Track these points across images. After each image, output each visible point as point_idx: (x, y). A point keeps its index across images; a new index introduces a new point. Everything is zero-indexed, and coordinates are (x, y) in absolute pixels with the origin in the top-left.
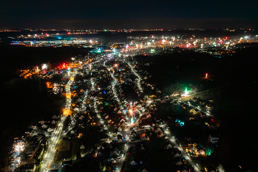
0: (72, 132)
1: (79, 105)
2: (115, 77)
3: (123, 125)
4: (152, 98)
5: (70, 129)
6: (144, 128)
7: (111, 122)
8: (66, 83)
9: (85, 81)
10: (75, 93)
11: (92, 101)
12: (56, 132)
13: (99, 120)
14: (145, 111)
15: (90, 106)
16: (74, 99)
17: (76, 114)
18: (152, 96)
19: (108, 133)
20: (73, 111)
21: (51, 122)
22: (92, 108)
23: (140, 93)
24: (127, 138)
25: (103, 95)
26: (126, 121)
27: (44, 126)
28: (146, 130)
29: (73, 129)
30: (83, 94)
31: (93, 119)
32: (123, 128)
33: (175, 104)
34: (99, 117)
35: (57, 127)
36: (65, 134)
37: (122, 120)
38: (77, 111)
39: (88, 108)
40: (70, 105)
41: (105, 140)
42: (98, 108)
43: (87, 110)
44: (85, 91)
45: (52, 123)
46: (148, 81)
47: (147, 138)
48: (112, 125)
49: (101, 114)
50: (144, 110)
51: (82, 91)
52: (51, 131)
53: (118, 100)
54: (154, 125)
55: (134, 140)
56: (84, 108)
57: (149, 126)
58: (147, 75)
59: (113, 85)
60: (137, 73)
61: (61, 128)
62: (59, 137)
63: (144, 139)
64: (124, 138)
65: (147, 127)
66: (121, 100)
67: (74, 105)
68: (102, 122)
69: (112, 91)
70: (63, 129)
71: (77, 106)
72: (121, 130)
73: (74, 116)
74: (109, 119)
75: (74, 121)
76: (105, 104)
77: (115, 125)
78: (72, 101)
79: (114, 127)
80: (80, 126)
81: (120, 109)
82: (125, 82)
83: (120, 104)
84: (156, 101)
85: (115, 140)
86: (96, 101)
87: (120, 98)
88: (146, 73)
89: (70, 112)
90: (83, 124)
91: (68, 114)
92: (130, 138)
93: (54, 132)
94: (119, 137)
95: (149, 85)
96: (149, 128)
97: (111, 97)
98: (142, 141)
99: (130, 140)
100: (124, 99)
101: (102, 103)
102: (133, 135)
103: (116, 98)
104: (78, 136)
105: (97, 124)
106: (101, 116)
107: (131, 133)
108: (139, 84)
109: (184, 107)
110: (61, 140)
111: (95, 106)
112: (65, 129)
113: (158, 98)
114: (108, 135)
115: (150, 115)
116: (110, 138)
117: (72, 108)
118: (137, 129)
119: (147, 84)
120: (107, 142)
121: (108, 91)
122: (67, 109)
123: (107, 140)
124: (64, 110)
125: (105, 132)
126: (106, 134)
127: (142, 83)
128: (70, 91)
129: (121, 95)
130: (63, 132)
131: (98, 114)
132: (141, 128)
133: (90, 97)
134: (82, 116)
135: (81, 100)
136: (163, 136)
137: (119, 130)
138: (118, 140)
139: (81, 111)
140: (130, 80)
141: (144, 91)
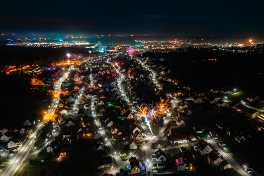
0: (49, 150)
1: (69, 106)
2: (121, 73)
3: (138, 138)
6: (177, 144)
7: (118, 132)
8: (58, 80)
9: (82, 77)
10: (66, 90)
11: (88, 102)
12: (23, 149)
13: (97, 128)
14: (172, 115)
15: (85, 107)
16: (63, 99)
17: (62, 120)
18: (179, 94)
19: (113, 154)
20: (59, 114)
21: (19, 132)
22: (88, 110)
23: (158, 90)
24: (149, 164)
25: (105, 93)
26: (143, 131)
27: (5, 138)
28: (182, 148)
29: (52, 145)
30: (77, 92)
31: (87, 126)
32: (139, 144)
33: (219, 105)
34: (97, 123)
35: (28, 139)
36: (36, 152)
37: (137, 129)
38: (64, 114)
39: (81, 111)
40: (57, 106)
41: (105, 169)
42: (98, 110)
43: (79, 113)
45: (21, 133)
46: (167, 76)
47: (188, 166)
48: (119, 138)
49: (101, 120)
50: (169, 115)
52: (13, 146)
53: (127, 100)
54: (194, 139)
55: (164, 170)
56: (76, 110)
57: (186, 141)
58: (163, 70)
59: (119, 82)
60: (150, 68)
61: (31, 142)
62: (24, 160)
63: (183, 168)
64: (143, 165)
65: (183, 143)
66: (131, 100)
67: (61, 106)
68: (102, 132)
69: (118, 88)
70: (36, 144)
71: (66, 107)
72: (135, 147)
73: (59, 122)
74: (113, 127)
75: (57, 130)
76: (108, 104)
77: (124, 139)
78: (60, 101)
79: (123, 141)
80: (65, 138)
81: (132, 112)
82: (135, 78)
83: (130, 105)
84: (187, 101)
85: (126, 168)
86: (95, 100)
87: (130, 97)
88: (162, 68)
89: (53, 116)
90: (70, 136)
91: (50, 119)
92: (155, 165)
93: (19, 148)
94: (134, 162)
95: (170, 80)
96: (187, 145)
97: (117, 95)
98: (179, 172)
99: (154, 169)
100: (136, 98)
101: (103, 103)
102: (161, 159)
103: (124, 97)
104: (59, 157)
105: (94, 136)
106: (101, 123)
107: (154, 155)
108: (155, 80)
109: (239, 110)
110: (26, 164)
111: (93, 107)
112: (39, 143)
113: (188, 97)
114: (112, 157)
115: (182, 121)
116: (116, 164)
117: (59, 110)
118: (165, 147)
119: (167, 79)
120: (110, 173)
121: (112, 88)
122: (51, 112)
123: (110, 167)
124: (45, 112)
125: (107, 151)
126: (109, 155)
127: (159, 78)
128: (61, 88)
129: (130, 93)
130: (33, 149)
131: (97, 120)
132: (173, 145)
133: (86, 95)
134: (70, 122)
135: (73, 100)
136: (222, 162)
137: (131, 148)
138: (132, 169)
139: (71, 115)
140: (142, 76)
141: (164, 87)
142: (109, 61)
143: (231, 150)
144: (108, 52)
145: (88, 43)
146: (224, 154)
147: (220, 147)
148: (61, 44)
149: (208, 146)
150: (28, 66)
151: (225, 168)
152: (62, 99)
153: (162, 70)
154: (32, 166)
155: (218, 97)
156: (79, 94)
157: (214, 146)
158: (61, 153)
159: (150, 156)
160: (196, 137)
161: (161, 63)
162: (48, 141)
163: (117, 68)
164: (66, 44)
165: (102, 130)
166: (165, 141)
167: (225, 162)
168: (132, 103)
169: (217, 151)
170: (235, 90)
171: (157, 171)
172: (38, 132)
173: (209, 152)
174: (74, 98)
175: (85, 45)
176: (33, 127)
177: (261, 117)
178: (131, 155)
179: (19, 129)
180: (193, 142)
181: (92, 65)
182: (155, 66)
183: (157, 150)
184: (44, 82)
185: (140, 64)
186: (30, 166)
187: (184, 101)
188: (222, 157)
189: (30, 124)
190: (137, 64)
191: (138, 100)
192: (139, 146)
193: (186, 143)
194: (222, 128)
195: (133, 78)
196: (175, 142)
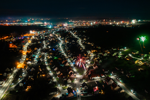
0: (21, 85)
1: (32, 59)
2: (61, 39)
3: (72, 76)
4: (94, 53)
5: (20, 81)
6: (94, 79)
7: (60, 73)
8: (25, 44)
9: (39, 42)
10: (30, 50)
11: (43, 57)
12: (5, 85)
13: (48, 71)
14: (91, 63)
15: (41, 60)
17: (28, 67)
18: (94, 51)
19: (58, 86)
20: (26, 64)
21: (3, 75)
22: (43, 61)
23: (82, 49)
25: (52, 52)
26: (75, 73)
28: (97, 81)
29: (22, 82)
30: (36, 51)
31: (43, 71)
32: (72, 79)
33: (117, 57)
34: (48, 69)
35: (8, 79)
36: (14, 86)
37: (71, 71)
38: (29, 64)
39: (39, 62)
40: (25, 59)
41: (54, 94)
42: (49, 61)
43: (37, 63)
44: (38, 49)
46: (87, 41)
47: (101, 91)
48: (61, 77)
49: (51, 67)
50: (89, 63)
51: (36, 49)
53: (65, 55)
54: (103, 76)
55: (86, 94)
56: (36, 62)
57: (99, 77)
59: (60, 45)
60: (78, 37)
61: (10, 81)
62: (6, 91)
63: (97, 92)
64: (75, 92)
65: (97, 78)
66: (67, 55)
67: (27, 59)
68: (51, 74)
69: (60, 48)
70: (13, 82)
71: (30, 60)
72: (70, 82)
73: (26, 68)
74: (57, 71)
75: (25, 73)
76: (54, 58)
77: (64, 77)
78: (26, 56)
79: (63, 78)
80: (30, 78)
81: (68, 62)
82: (69, 42)
83: (67, 58)
84: (99, 55)
85: (65, 93)
86: (47, 56)
87: (67, 53)
88: (84, 36)
89: (23, 65)
90: (33, 76)
91: (21, 67)
92: (82, 92)
93: (3, 84)
94: (70, 90)
95: (89, 43)
96: (99, 80)
97: (59, 52)
98: (95, 95)
99: (81, 94)
100: (70, 54)
101: (52, 57)
102: (85, 88)
103: (63, 53)
104: (26, 89)
105: (46, 76)
106: (51, 69)
107: (81, 86)
108: (80, 43)
109: (128, 59)
110: (7, 93)
111: (46, 60)
112: (15, 81)
113: (99, 52)
114: (57, 88)
115: (96, 66)
116: (60, 92)
117: (26, 61)
118: (87, 81)
119: (87, 43)
120: (57, 97)
121: (57, 48)
122: (21, 63)
123: (56, 93)
124: (18, 63)
125: (54, 84)
126: (56, 87)
127: (83, 42)
128: (27, 49)
129: (67, 51)
130: (12, 84)
131: (48, 67)
132: (91, 80)
133: (42, 53)
134: (33, 68)
135: (34, 55)
136: (119, 89)
137: (68, 82)
138: (68, 94)
139: (33, 64)
140: (73, 41)
141: (86, 47)
142: (54, 33)
143: (124, 82)
144: (54, 28)
145: (42, 23)
146: (120, 84)
147: (118, 80)
148: (26, 24)
149: (111, 80)
150: (7, 37)
151: (121, 92)
152: (28, 55)
153: (84, 38)
154: (11, 94)
155: (116, 52)
156: (37, 52)
157: (115, 80)
158: (28, 87)
159: (79, 87)
160: (105, 75)
161: (84, 33)
162: (20, 80)
163: (59, 37)
164: (29, 24)
165: (51, 72)
166: (87, 78)
167: (121, 89)
168: (68, 57)
169: (116, 83)
170: (125, 48)
171: (83, 95)
172: (14, 75)
173: (112, 83)
174: (34, 54)
175: (41, 24)
176: (11, 72)
177: (140, 63)
178: (68, 86)
179: (3, 73)
180: (103, 77)
181: (45, 36)
182: (80, 35)
183: (83, 83)
184: (16, 46)
185: (72, 35)
186: (10, 95)
187: (97, 55)
188: (119, 86)
189: (9, 70)
190: (70, 34)
191: (71, 55)
192: (72, 81)
193: (99, 79)
194: (119, 69)
195: (68, 42)
196: (93, 78)
